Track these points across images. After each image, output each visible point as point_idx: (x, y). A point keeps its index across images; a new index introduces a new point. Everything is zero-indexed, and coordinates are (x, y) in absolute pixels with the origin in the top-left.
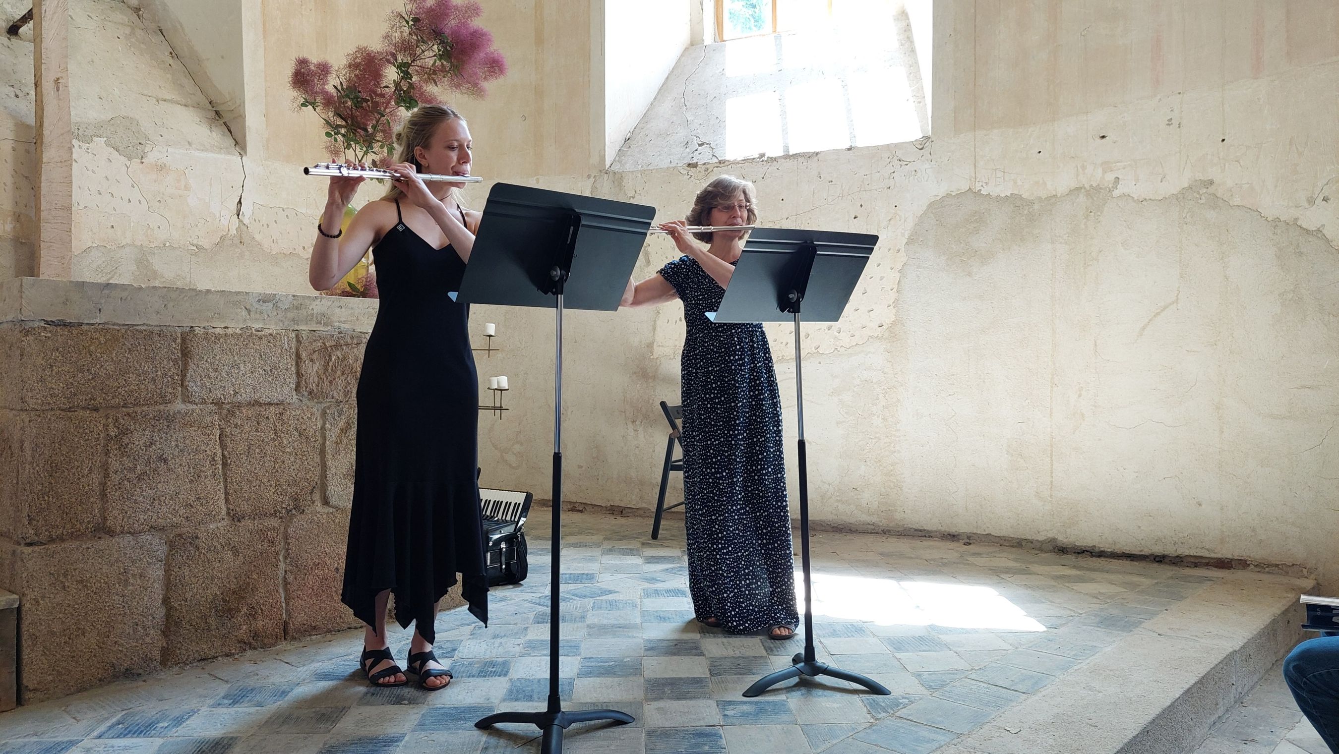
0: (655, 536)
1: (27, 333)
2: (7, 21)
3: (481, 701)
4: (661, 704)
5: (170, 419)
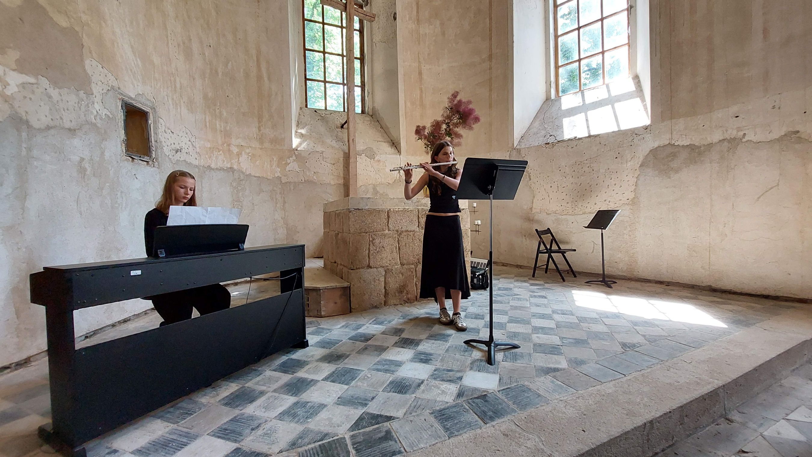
1: (350, 212)
2: (341, 124)
4: (538, 335)
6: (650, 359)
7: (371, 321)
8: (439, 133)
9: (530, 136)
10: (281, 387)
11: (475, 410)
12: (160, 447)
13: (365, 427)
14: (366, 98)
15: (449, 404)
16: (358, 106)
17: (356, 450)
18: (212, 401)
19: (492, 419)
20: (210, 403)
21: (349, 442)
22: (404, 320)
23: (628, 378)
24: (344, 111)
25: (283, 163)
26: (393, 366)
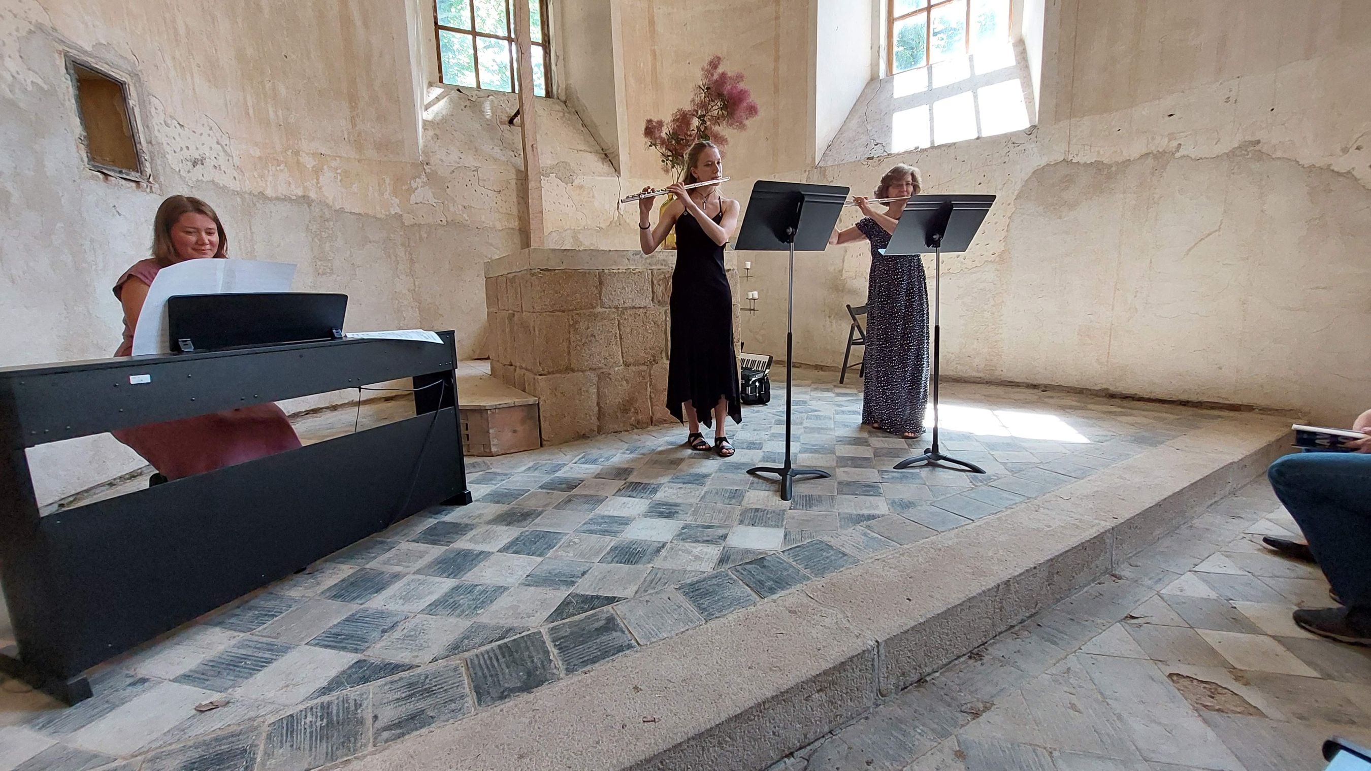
0: (841, 382)
1: (533, 275)
2: (508, 117)
3: (749, 460)
4: (846, 469)
5: (596, 316)
6: (1011, 497)
7: (576, 459)
8: (687, 134)
9: (842, 144)
10: (429, 566)
11: (747, 580)
12: (225, 669)
13: (574, 615)
14: (553, 67)
15: (706, 575)
16: (539, 86)
17: (559, 649)
18: (309, 593)
19: (772, 591)
20: (307, 597)
21: (547, 638)
22: (631, 456)
23: (978, 524)
24: (513, 91)
25: (404, 188)
26: (616, 525)
